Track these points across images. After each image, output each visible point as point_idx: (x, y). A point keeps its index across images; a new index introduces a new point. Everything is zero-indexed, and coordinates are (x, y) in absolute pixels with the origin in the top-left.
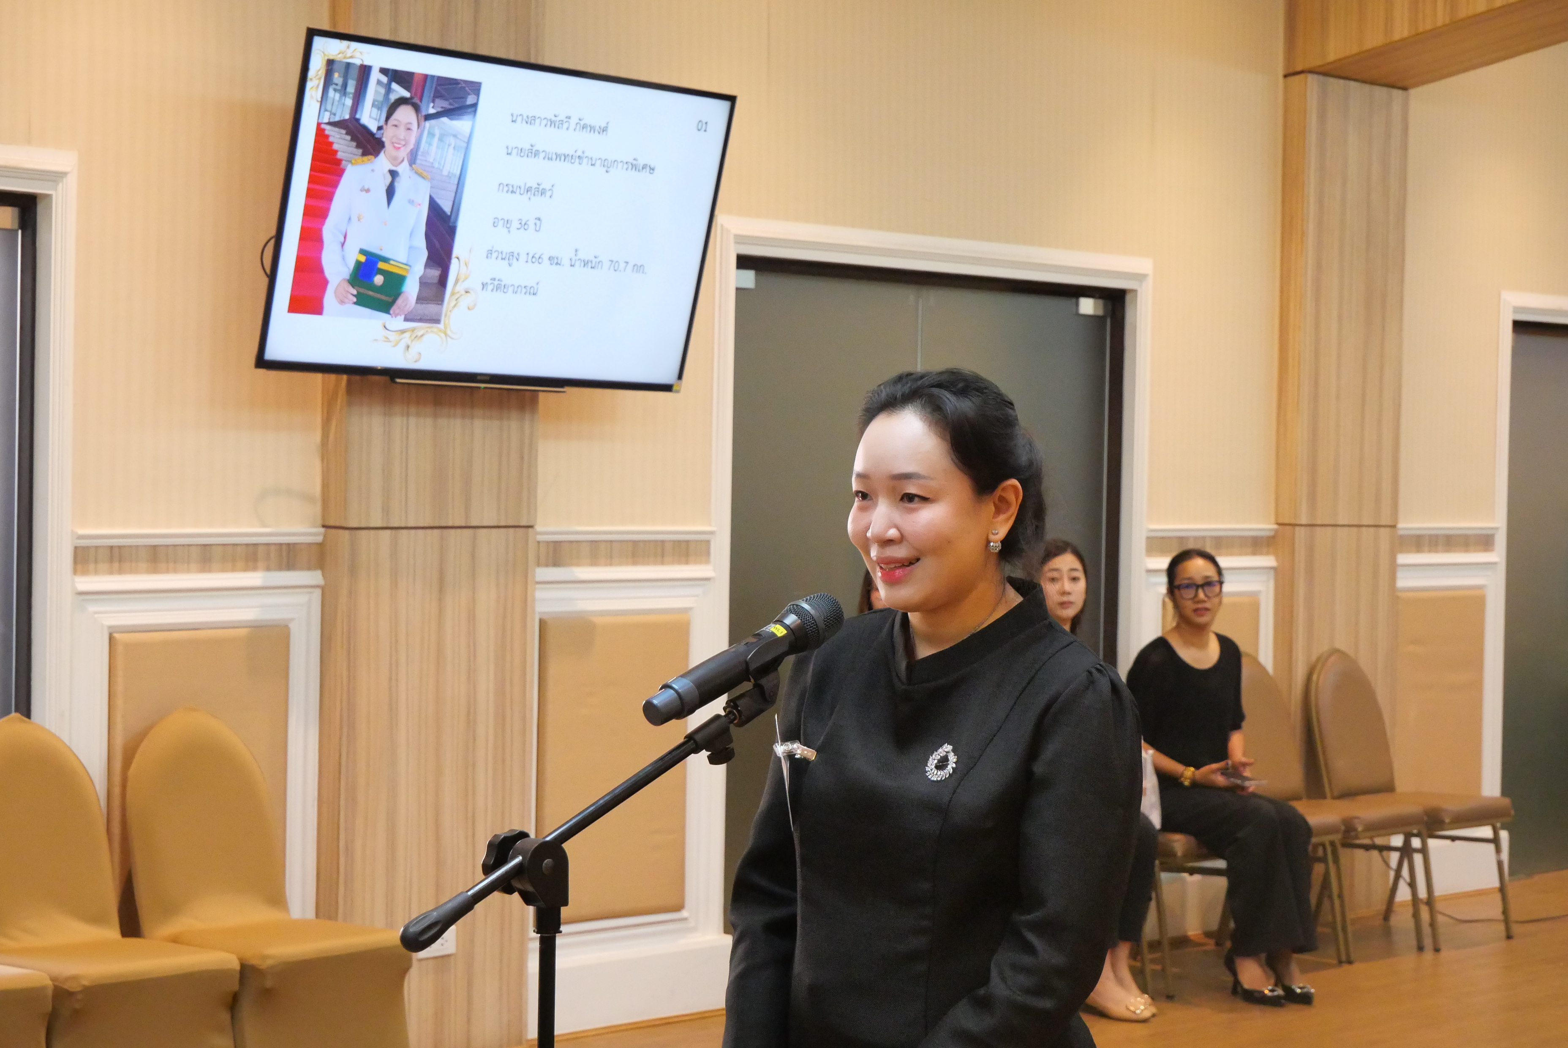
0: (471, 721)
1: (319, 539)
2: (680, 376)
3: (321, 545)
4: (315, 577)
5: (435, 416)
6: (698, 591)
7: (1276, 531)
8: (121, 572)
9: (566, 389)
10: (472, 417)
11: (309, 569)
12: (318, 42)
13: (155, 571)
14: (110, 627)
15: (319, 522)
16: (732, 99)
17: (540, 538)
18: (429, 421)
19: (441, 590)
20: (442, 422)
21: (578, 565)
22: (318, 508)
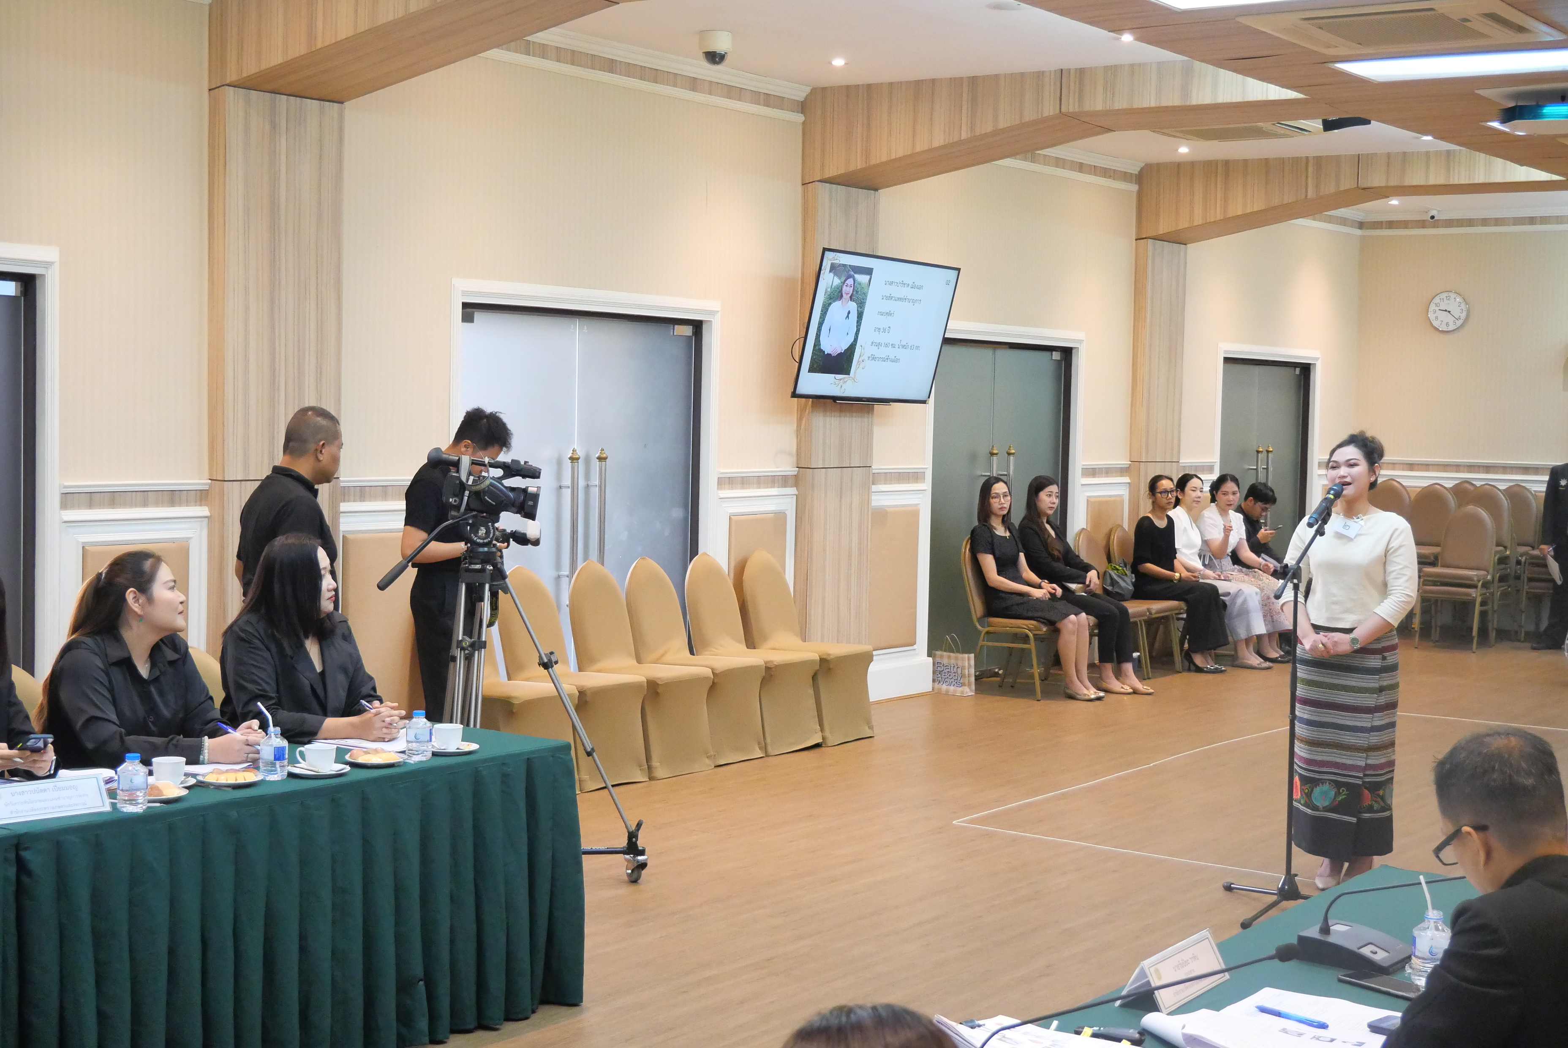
0: (850, 556)
1: (795, 473)
2: (929, 398)
3: (796, 476)
4: (793, 491)
5: (840, 417)
6: (921, 496)
7: (1130, 465)
8: (732, 488)
9: (891, 403)
10: (852, 417)
11: (791, 487)
12: (827, 253)
13: (742, 488)
14: (730, 513)
15: (795, 465)
16: (959, 270)
17: (874, 471)
18: (838, 419)
19: (841, 497)
20: (842, 418)
21: (880, 484)
22: (795, 459)
